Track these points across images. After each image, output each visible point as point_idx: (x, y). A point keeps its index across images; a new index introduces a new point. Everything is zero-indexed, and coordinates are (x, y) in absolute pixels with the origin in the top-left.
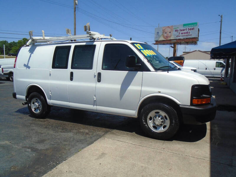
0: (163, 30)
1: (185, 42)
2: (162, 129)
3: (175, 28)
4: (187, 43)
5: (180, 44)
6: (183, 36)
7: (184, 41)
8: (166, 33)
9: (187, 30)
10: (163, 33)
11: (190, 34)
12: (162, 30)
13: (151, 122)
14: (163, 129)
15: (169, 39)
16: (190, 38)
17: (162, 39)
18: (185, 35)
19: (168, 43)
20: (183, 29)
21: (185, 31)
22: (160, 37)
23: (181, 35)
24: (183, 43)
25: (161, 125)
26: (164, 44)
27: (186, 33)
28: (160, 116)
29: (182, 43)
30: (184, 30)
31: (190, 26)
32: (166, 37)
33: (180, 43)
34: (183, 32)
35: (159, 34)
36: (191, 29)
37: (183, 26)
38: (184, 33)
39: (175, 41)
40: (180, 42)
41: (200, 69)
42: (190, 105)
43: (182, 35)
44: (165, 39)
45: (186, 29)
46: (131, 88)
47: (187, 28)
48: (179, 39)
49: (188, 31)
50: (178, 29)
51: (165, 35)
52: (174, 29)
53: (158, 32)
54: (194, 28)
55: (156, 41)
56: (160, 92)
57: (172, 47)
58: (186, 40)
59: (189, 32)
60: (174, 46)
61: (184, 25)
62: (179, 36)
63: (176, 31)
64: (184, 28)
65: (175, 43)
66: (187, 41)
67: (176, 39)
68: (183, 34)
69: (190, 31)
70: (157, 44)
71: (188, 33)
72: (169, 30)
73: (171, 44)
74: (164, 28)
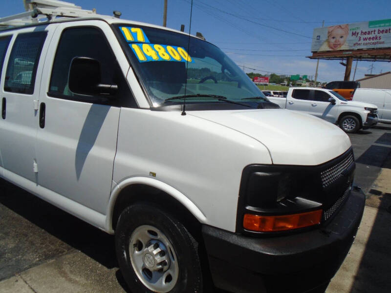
0: (329, 32)
1: (369, 56)
2: (161, 283)
3: (353, 29)
4: (374, 58)
5: (360, 58)
6: (367, 44)
7: (367, 54)
8: (334, 38)
9: (376, 33)
10: (328, 37)
11: (382, 40)
12: (327, 32)
13: (139, 255)
14: (164, 283)
15: (338, 49)
16: (380, 49)
17: (325, 48)
18: (370, 42)
19: (336, 57)
20: (367, 31)
21: (371, 36)
22: (321, 45)
23: (362, 42)
24: (365, 58)
25: (161, 271)
26: (329, 59)
27: (373, 38)
28: (161, 245)
29: (363, 58)
30: (369, 33)
31: (383, 25)
32: (334, 45)
33: (361, 56)
34: (367, 36)
35: (321, 39)
36: (383, 31)
37: (369, 25)
38: (370, 38)
39: (351, 53)
40: (359, 55)
41: (385, 108)
42: (234, 230)
43: (365, 42)
44: (331, 50)
45: (375, 31)
46: (96, 151)
47: (377, 29)
48: (358, 49)
49: (378, 35)
50: (357, 31)
51: (333, 41)
52: (351, 30)
53: (319, 36)
54: (390, 30)
55: (314, 53)
56: (153, 175)
57: (342, 64)
58: (371, 52)
59: (380, 37)
60: (347, 62)
61: (371, 23)
62: (359, 44)
63: (353, 34)
64: (370, 30)
65: (349, 57)
66: (374, 53)
67: (351, 48)
68: (368, 40)
69: (381, 34)
70: (314, 59)
71: (376, 38)
72: (340, 32)
73: (342, 58)
74: (331, 29)
